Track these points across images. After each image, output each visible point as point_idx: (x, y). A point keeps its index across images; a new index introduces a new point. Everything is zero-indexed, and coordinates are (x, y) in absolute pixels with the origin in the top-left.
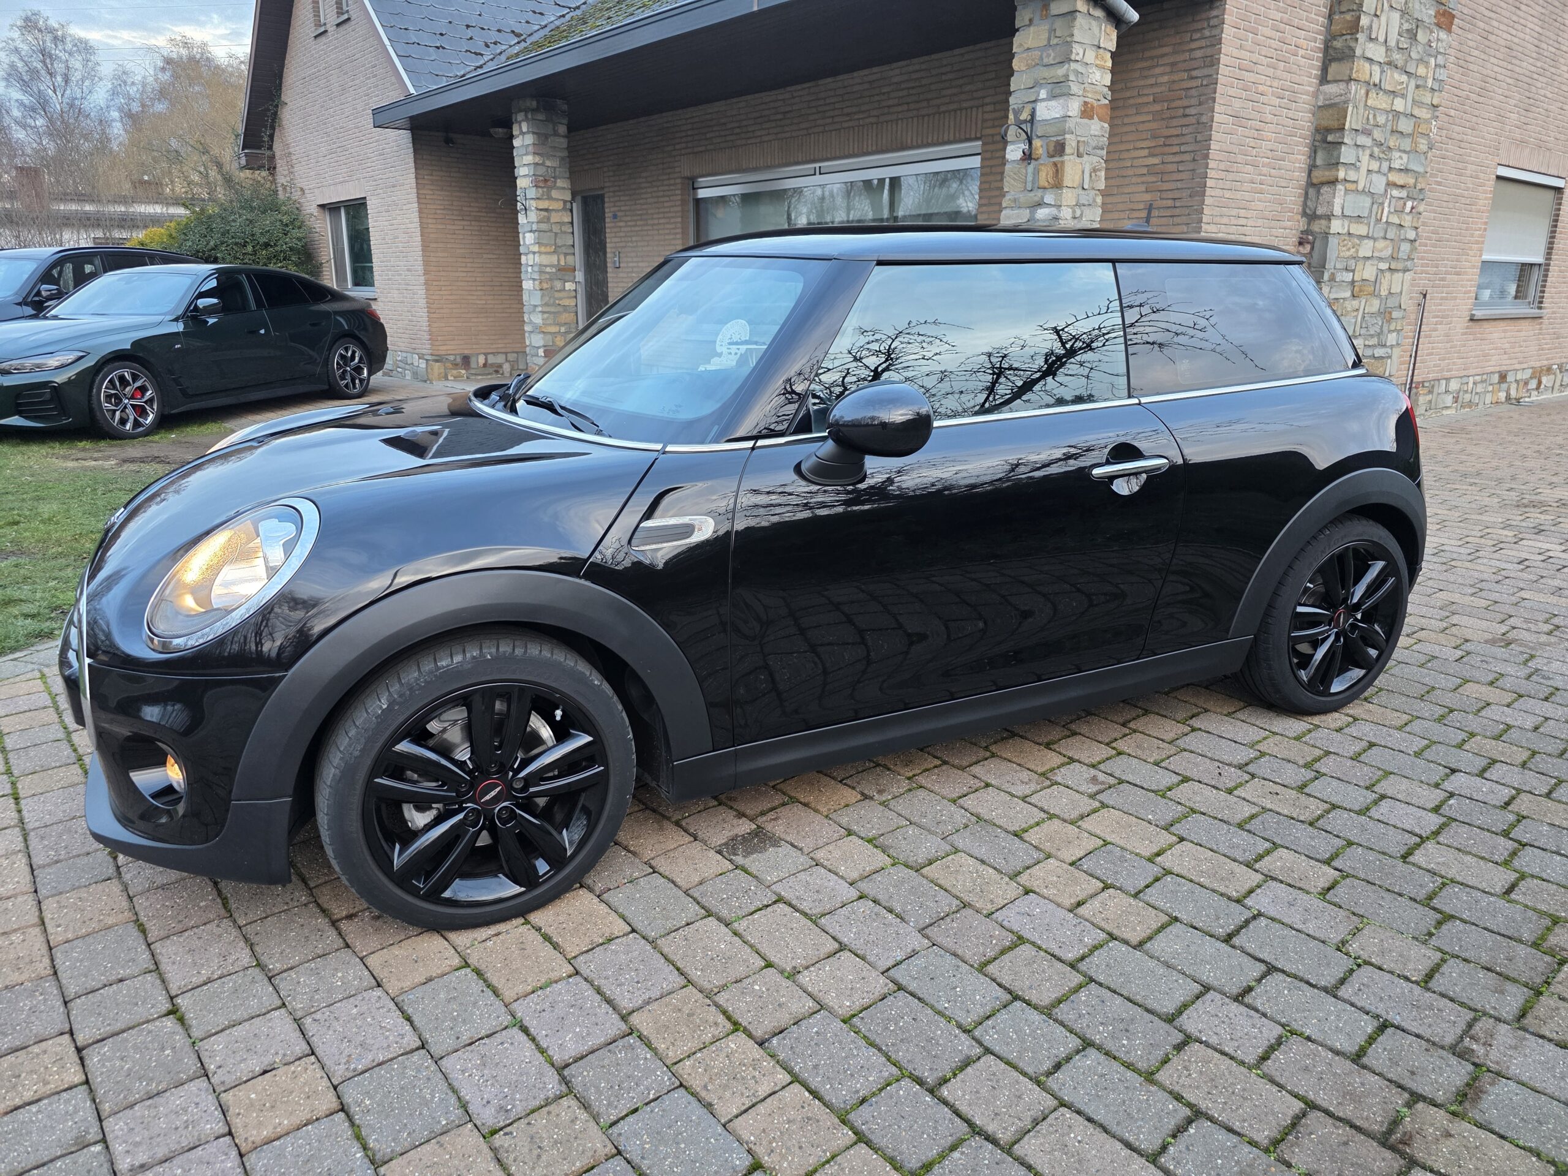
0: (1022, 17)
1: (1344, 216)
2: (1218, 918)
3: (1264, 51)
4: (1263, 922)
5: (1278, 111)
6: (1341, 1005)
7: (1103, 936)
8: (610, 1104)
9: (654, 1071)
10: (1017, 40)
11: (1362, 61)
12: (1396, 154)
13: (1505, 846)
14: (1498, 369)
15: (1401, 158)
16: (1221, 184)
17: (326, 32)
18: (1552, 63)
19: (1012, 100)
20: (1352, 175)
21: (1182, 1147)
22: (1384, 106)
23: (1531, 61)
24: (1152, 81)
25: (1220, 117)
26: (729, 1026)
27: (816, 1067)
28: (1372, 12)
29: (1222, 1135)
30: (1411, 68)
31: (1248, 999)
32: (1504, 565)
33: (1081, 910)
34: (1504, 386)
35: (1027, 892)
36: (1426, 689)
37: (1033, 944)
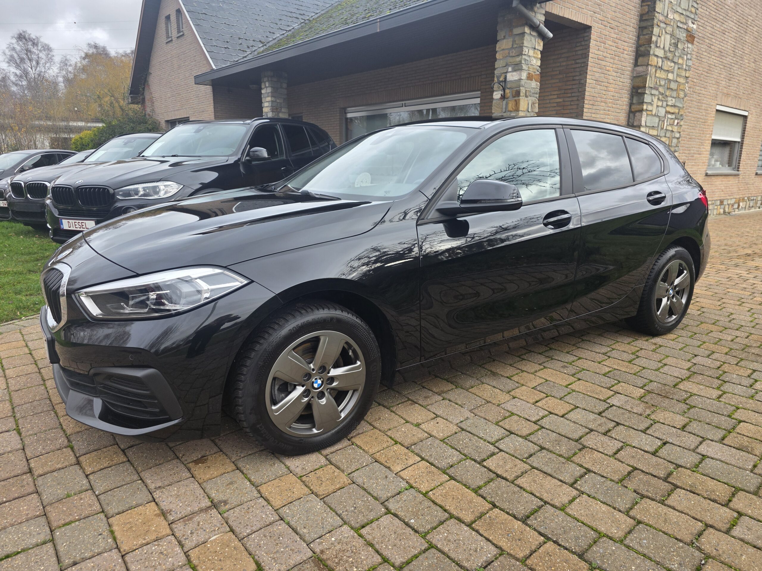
0: (500, 35)
1: (646, 126)
2: (595, 407)
3: (609, 51)
4: (614, 408)
5: (616, 78)
6: (647, 436)
7: (547, 413)
8: (347, 467)
9: (364, 456)
10: (498, 46)
11: (653, 57)
12: (670, 99)
13: (717, 382)
14: (719, 198)
15: (672, 100)
16: (590, 111)
17: (172, 40)
18: (740, 59)
19: (496, 72)
20: (650, 108)
21: (583, 481)
22: (664, 77)
23: (731, 57)
24: (559, 64)
25: (589, 80)
26: (393, 442)
27: (431, 455)
28: (658, 35)
29: (599, 478)
30: (676, 60)
31: (609, 434)
32: (720, 279)
33: (537, 404)
34: (722, 206)
35: (514, 398)
36: (685, 326)
37: (518, 415)
